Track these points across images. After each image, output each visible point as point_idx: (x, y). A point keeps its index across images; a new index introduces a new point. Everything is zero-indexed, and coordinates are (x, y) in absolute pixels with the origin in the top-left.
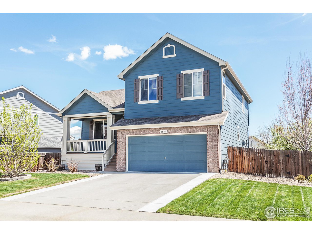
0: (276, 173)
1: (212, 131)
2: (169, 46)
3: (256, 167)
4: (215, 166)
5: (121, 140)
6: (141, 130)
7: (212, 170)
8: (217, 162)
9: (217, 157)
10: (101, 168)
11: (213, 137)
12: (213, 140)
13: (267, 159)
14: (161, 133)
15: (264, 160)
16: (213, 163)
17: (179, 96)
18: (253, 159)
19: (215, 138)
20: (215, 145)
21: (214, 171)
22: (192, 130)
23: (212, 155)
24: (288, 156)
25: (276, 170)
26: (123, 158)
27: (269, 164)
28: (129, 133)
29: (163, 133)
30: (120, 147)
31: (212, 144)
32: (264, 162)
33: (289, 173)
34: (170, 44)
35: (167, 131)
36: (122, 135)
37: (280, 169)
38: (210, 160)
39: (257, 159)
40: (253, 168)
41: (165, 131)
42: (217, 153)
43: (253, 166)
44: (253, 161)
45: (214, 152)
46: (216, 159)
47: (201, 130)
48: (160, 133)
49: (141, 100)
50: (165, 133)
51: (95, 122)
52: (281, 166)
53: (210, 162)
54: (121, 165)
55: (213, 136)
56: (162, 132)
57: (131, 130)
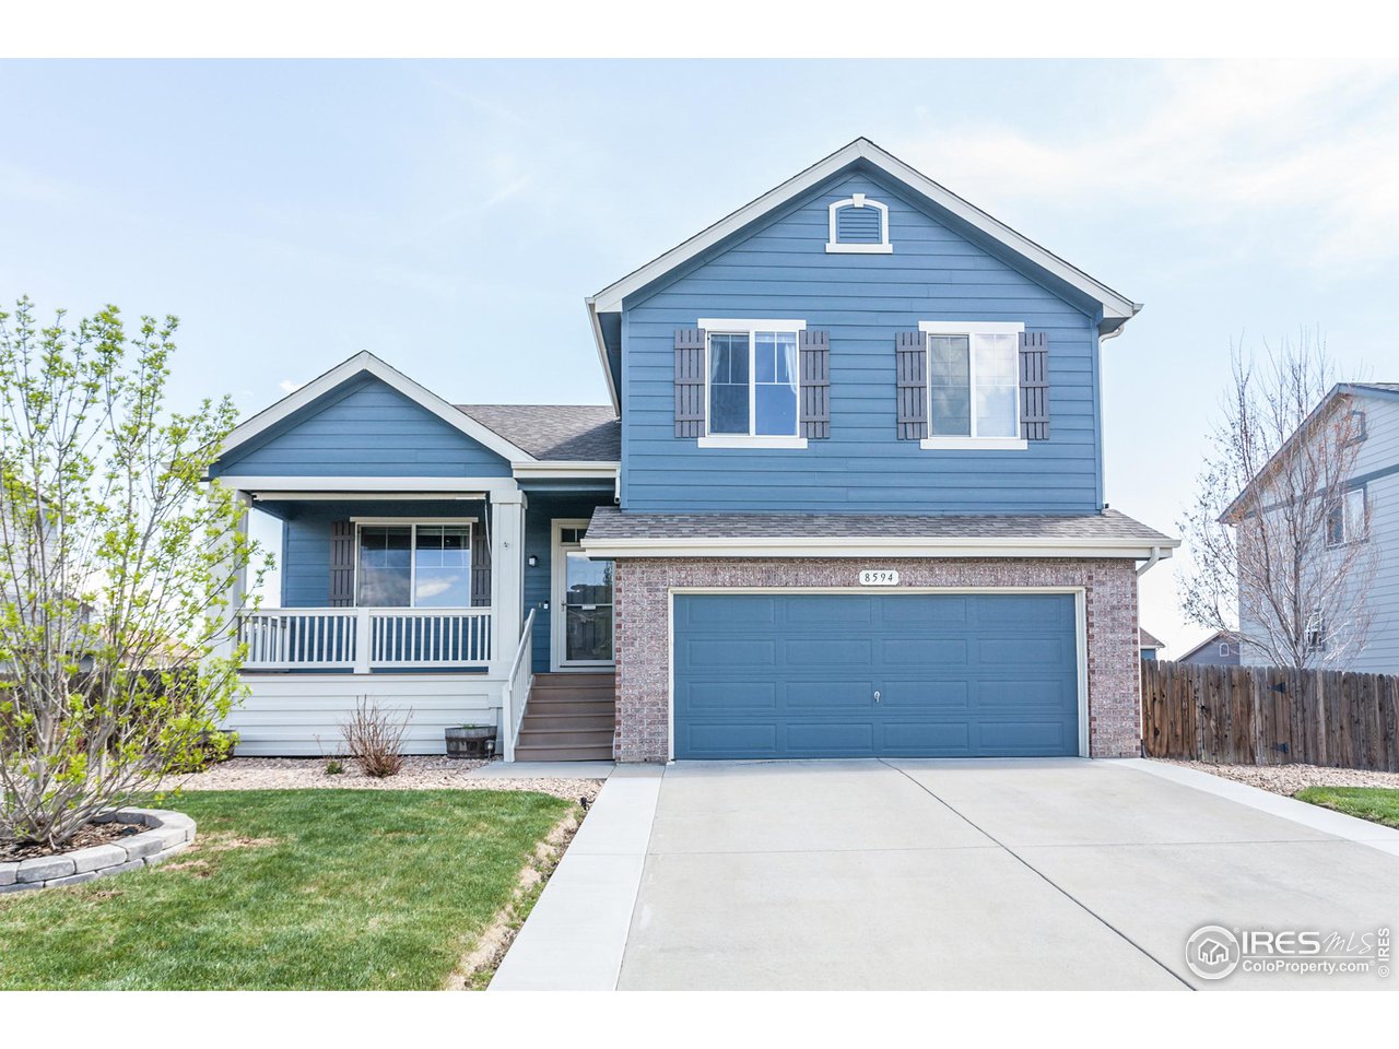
0: (1238, 747)
1: (1110, 584)
2: (859, 200)
3: (1166, 730)
4: (1125, 731)
5: (639, 609)
6: (754, 565)
7: (1113, 746)
8: (1132, 714)
9: (1132, 691)
10: (490, 747)
11: (1113, 608)
12: (1113, 619)
13: (1207, 698)
14: (864, 583)
15: (1197, 704)
16: (1114, 718)
17: (909, 427)
18: (1155, 699)
19: (1124, 613)
20: (1124, 642)
21: (1119, 751)
22: (1017, 576)
23: (1111, 686)
24: (1281, 688)
25: (1240, 738)
26: (653, 699)
27: (1214, 717)
28: (689, 579)
29: (878, 582)
30: (637, 644)
31: (1111, 637)
32: (1198, 710)
33: (1284, 748)
34: (864, 195)
35: (895, 574)
36: (647, 584)
37: (1252, 733)
38: (1101, 706)
39: (1172, 700)
40: (1156, 732)
41: (888, 573)
42: (1132, 676)
43: (1157, 726)
44: (1157, 704)
45: (1121, 671)
46: (1128, 701)
47: (1061, 579)
48: (863, 581)
49: (714, 430)
50: (887, 582)
51: (363, 528)
52: (1257, 724)
53: (1100, 713)
54: (641, 732)
55: (1115, 603)
56: (871, 577)
57: (699, 561)
